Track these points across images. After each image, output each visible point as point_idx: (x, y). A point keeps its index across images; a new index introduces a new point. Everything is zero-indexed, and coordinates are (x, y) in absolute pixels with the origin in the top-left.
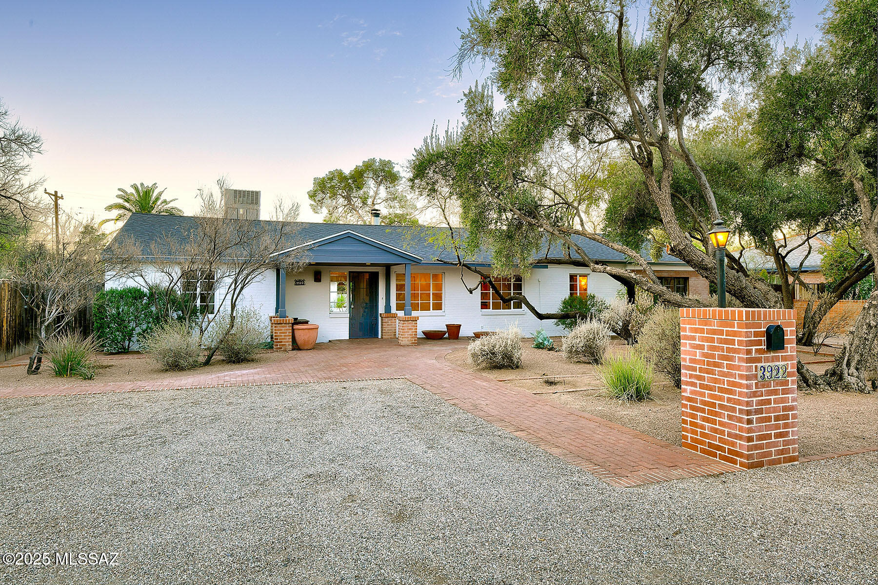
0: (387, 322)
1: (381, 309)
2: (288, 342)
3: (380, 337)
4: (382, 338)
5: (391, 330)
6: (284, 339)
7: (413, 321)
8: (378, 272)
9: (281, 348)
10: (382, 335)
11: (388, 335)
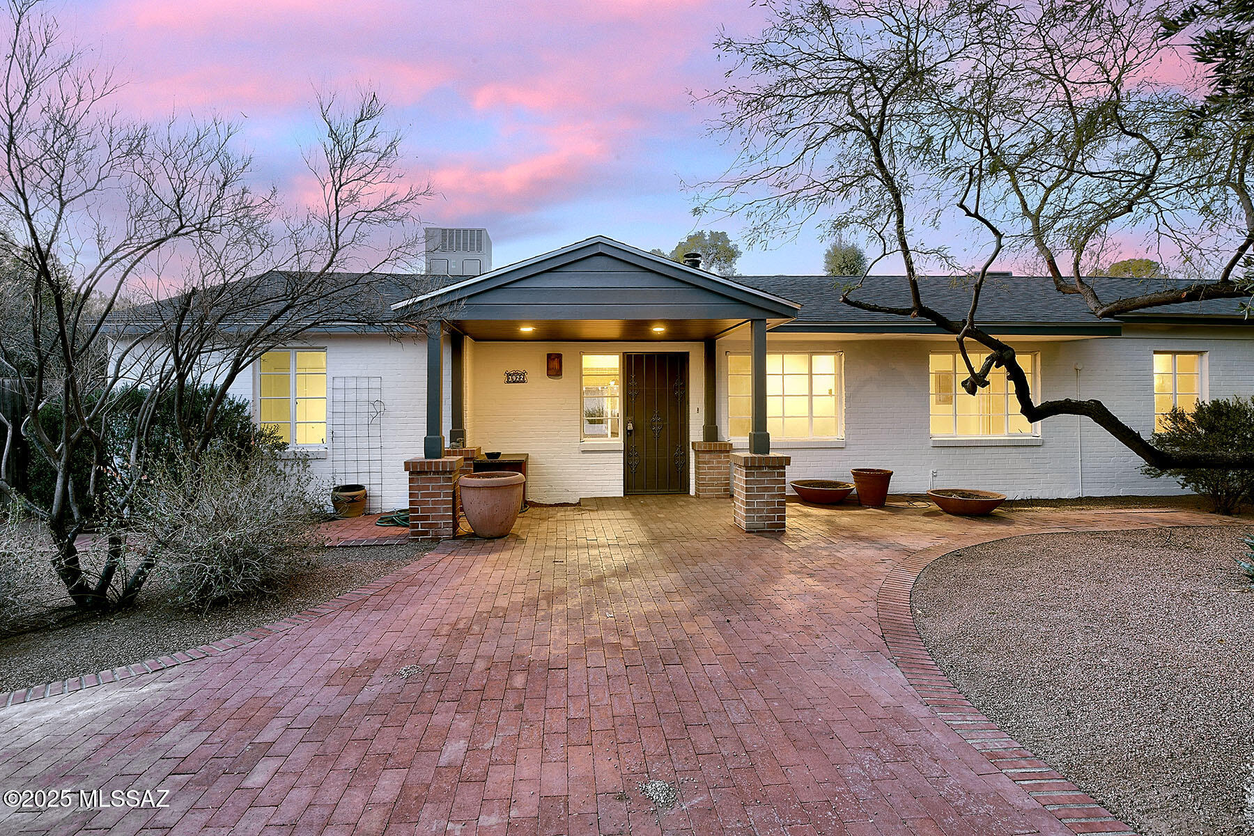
0: (709, 462)
1: (696, 433)
2: (442, 517)
3: (692, 492)
4: (697, 496)
5: (718, 479)
6: (434, 510)
7: (774, 468)
8: (688, 353)
9: (426, 533)
10: (697, 490)
11: (712, 491)
